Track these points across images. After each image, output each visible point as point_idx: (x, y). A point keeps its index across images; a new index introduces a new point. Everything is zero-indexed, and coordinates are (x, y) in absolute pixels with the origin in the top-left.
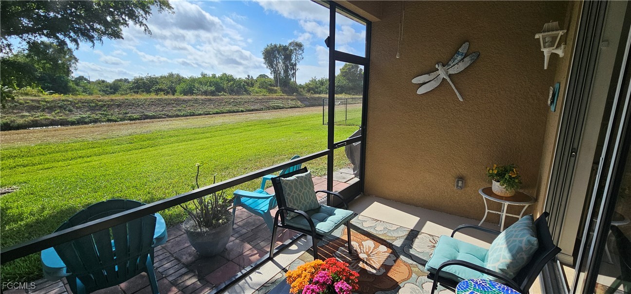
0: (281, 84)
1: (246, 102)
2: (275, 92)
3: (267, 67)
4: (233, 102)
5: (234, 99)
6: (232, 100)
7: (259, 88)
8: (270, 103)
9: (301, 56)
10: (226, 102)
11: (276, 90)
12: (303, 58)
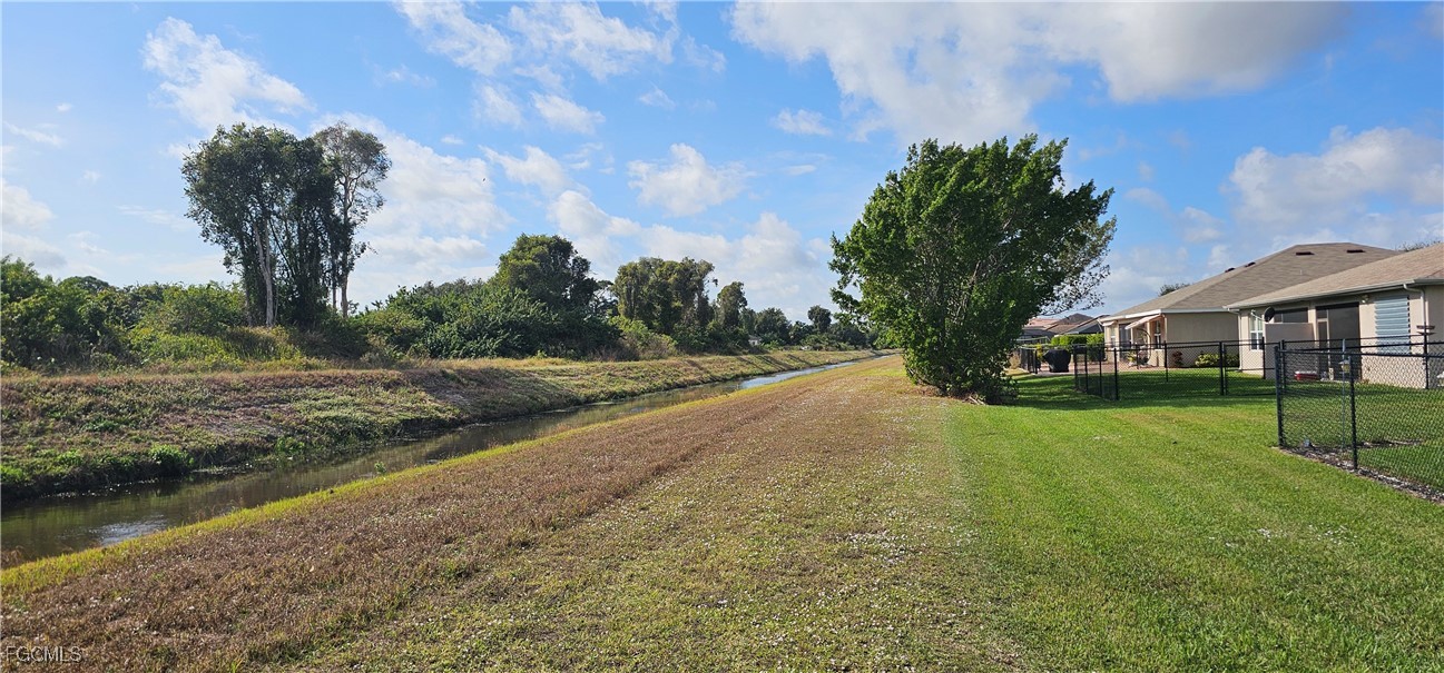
0: (279, 311)
1: (168, 408)
2: (264, 349)
3: (206, 234)
4: (87, 409)
5: (91, 390)
6: (84, 400)
7: (177, 329)
8: (298, 405)
9: (368, 193)
10: (45, 412)
11: (268, 341)
12: (380, 204)
